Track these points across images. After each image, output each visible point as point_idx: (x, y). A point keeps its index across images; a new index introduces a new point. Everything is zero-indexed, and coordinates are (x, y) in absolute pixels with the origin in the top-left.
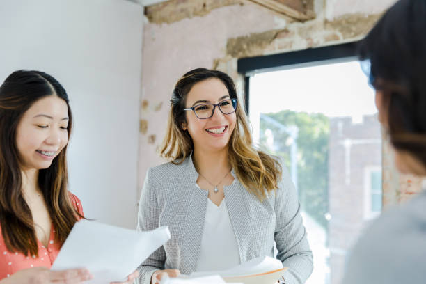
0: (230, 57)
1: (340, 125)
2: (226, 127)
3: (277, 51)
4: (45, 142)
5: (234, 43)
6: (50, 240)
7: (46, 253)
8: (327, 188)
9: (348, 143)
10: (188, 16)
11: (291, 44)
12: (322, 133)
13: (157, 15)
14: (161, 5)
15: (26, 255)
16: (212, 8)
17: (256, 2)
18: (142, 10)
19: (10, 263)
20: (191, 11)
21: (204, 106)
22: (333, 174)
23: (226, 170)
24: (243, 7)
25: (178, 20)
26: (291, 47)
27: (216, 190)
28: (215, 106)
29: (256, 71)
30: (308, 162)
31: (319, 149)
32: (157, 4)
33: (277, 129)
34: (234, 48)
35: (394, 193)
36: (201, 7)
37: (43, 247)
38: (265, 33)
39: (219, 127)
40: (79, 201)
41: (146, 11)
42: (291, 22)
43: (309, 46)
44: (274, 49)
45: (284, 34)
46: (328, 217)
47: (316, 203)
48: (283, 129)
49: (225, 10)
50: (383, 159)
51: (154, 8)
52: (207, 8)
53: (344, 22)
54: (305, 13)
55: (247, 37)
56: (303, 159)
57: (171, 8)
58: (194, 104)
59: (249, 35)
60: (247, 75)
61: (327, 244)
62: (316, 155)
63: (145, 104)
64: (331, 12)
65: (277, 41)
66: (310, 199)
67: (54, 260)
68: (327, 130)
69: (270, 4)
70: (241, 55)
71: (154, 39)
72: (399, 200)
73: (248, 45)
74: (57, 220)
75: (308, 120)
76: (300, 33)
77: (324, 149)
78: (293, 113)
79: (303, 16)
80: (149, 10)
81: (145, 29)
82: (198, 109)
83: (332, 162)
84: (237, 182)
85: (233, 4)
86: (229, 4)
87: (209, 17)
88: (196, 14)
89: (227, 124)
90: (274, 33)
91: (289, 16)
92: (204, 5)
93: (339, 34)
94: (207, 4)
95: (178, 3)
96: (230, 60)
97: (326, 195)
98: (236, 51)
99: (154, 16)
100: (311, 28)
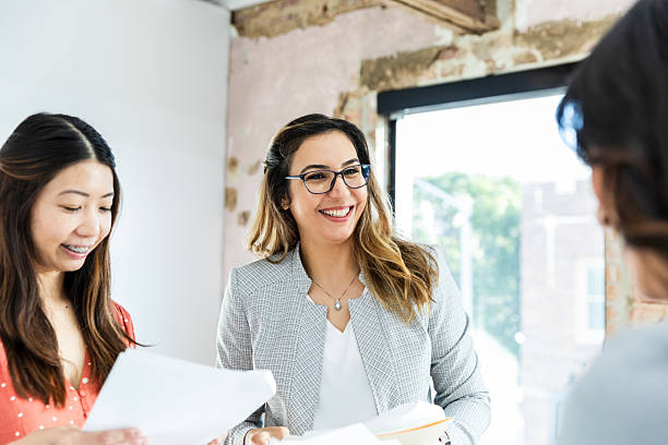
0: (365, 89)
1: (538, 194)
2: (351, 208)
3: (440, 80)
4: (75, 232)
5: (372, 68)
6: (82, 377)
7: (76, 399)
8: (517, 293)
9: (551, 223)
10: (300, 26)
11: (461, 68)
12: (510, 208)
13: (252, 25)
14: (257, 9)
15: (47, 403)
16: (338, 13)
17: (406, 4)
18: (228, 16)
19: (20, 415)
20: (305, 17)
21: (319, 174)
22: (527, 271)
23: (351, 274)
24: (387, 11)
25: (284, 31)
26: (461, 72)
27: (338, 306)
28: (336, 174)
29: (407, 110)
30: (489, 252)
31: (506, 234)
32: (252, 7)
33: (440, 201)
34: (372, 75)
35: (624, 302)
36: (320, 10)
37: (72, 388)
38: (421, 51)
39: (341, 208)
40: (128, 317)
41: (235, 18)
42: (462, 34)
43: (489, 72)
44: (435, 76)
45: (450, 52)
46: (519, 338)
47: (501, 317)
48: (450, 201)
49: (358, 16)
50: (606, 249)
51: (246, 12)
52: (330, 13)
53: (544, 34)
54: (483, 21)
55: (392, 58)
56: (480, 246)
57: (272, 13)
58: (304, 170)
59: (395, 56)
60: (393, 117)
61: (519, 380)
62: (501, 241)
63: (233, 163)
64: (523, 19)
65: (439, 64)
66: (491, 311)
67: (89, 409)
68: (518, 204)
69: (428, 6)
70: (383, 86)
71: (246, 62)
72: (631, 313)
73: (394, 71)
74: (94, 347)
75: (488, 187)
76: (475, 52)
77: (514, 233)
78: (464, 176)
79: (480, 25)
80: (239, 17)
81: (232, 45)
82: (311, 177)
83: (526, 252)
84: (368, 292)
85: (371, 6)
86: (363, 7)
87: (333, 28)
88: (311, 22)
89: (354, 203)
90: (435, 52)
91: (459, 26)
92: (325, 9)
93: (537, 54)
94: (330, 6)
95: (283, 6)
96: (366, 94)
97: (516, 305)
98: (375, 80)
99: (246, 26)
100: (492, 44)
